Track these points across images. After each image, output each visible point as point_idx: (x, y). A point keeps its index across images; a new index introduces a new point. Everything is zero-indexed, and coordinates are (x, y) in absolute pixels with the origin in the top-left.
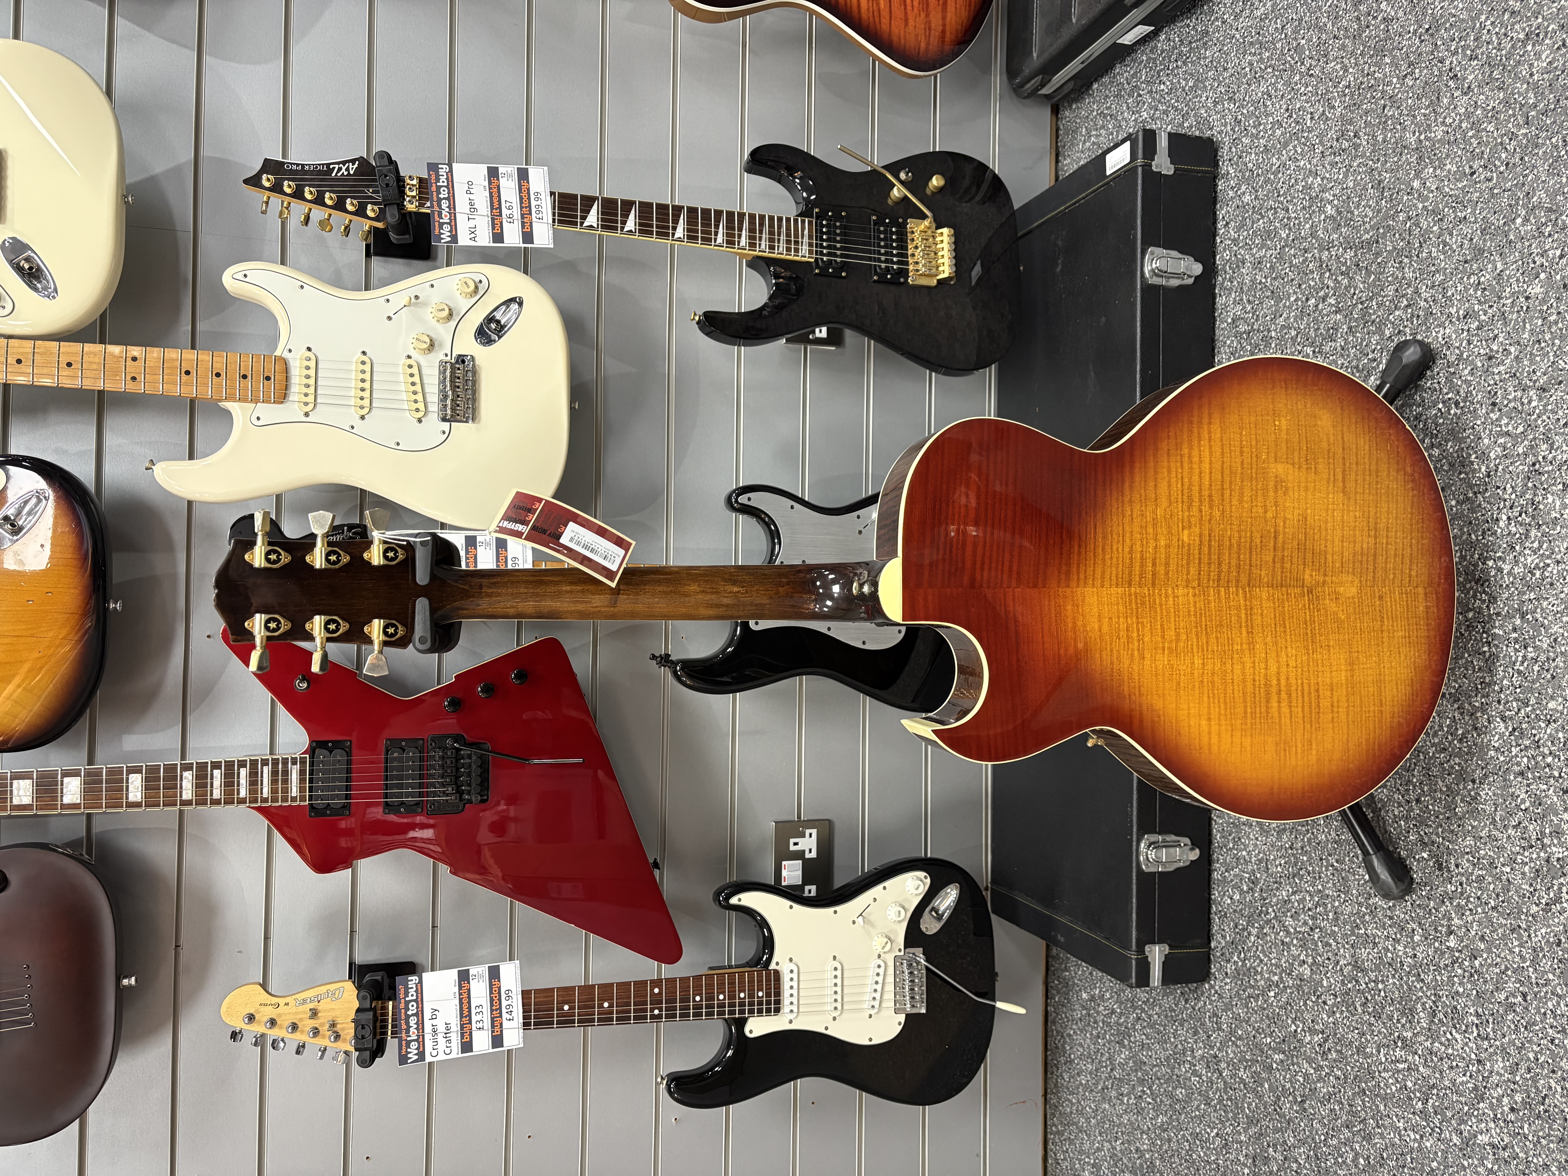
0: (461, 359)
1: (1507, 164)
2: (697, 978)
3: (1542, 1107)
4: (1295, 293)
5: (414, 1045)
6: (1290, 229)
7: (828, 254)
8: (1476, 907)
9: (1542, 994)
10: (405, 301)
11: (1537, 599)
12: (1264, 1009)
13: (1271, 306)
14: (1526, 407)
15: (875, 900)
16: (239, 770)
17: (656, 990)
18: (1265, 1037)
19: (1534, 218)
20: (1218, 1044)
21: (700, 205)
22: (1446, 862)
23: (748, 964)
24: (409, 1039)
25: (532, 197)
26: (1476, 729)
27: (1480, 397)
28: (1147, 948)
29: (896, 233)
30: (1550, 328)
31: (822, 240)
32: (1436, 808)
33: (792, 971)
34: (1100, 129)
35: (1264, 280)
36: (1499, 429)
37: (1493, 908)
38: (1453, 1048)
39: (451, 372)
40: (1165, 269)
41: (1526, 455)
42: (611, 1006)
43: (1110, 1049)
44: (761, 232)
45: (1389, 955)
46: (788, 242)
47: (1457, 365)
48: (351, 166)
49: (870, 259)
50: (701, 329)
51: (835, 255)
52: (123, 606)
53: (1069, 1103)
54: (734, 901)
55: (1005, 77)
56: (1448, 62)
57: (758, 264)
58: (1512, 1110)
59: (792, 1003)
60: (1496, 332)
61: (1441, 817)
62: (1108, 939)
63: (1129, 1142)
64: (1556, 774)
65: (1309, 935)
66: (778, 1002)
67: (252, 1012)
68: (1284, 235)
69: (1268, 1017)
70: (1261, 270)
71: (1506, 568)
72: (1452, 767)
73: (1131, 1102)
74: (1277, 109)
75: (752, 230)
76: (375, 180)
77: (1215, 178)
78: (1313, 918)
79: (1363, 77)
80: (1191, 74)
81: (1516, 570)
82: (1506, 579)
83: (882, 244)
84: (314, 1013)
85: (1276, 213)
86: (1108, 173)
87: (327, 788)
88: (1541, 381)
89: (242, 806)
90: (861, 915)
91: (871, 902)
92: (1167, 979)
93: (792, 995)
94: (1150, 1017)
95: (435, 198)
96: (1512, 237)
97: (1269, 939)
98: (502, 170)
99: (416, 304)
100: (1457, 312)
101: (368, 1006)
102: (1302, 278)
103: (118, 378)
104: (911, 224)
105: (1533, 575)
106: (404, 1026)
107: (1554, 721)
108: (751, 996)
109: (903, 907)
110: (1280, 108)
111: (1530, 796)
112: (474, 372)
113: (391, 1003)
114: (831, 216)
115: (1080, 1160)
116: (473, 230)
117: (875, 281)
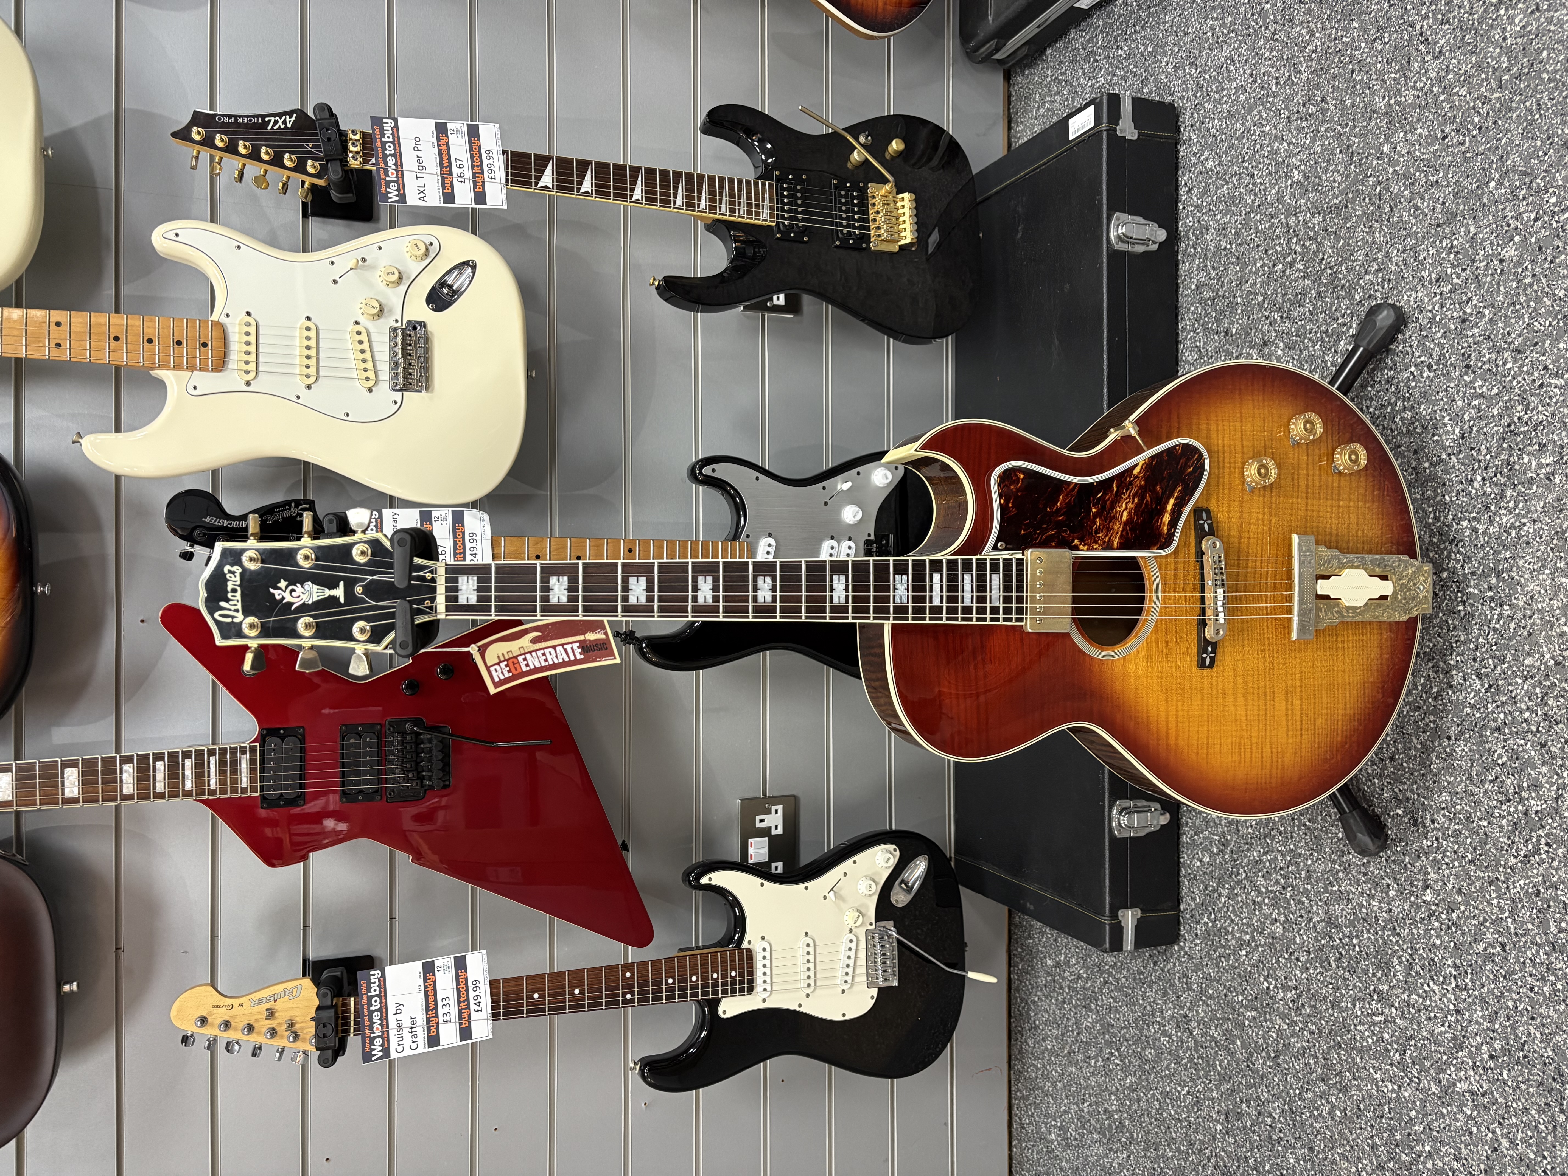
0: (414, 326)
1: (1480, 128)
2: (670, 960)
3: (1521, 1053)
4: (1261, 258)
5: (378, 1042)
6: (1255, 195)
7: (790, 218)
8: (1452, 862)
9: (1522, 944)
10: (352, 264)
11: (1513, 558)
12: (1236, 968)
13: (1237, 272)
14: (1501, 369)
15: (845, 874)
16: (183, 761)
17: (628, 975)
18: (1237, 995)
19: (1508, 181)
20: (1188, 1004)
21: (658, 166)
22: (1422, 817)
23: (719, 944)
24: (372, 1035)
25: (484, 155)
26: (1451, 686)
27: (1453, 359)
28: (1120, 913)
29: (857, 197)
30: (1525, 290)
31: (783, 203)
32: (1411, 766)
33: (764, 950)
34: (1055, 95)
35: (1228, 247)
36: (1473, 391)
37: (1470, 861)
38: (1431, 1000)
39: (402, 339)
40: (1131, 235)
41: (1500, 416)
42: (582, 992)
43: (1076, 1013)
44: (721, 195)
45: (1364, 910)
46: (749, 205)
47: (1430, 328)
48: (288, 119)
49: (832, 224)
50: (661, 295)
51: (797, 219)
52: (52, 590)
53: (1034, 1068)
54: (704, 880)
55: (958, 41)
56: (1418, 27)
57: (717, 227)
58: (1491, 1057)
59: (765, 982)
60: (1470, 295)
61: (1416, 774)
62: (1080, 905)
63: (1096, 1103)
64: (1534, 729)
65: (1281, 894)
66: (751, 981)
67: (204, 1014)
68: (1249, 201)
69: (1239, 975)
70: (1225, 236)
71: (1481, 528)
72: (1427, 725)
73: (1098, 1064)
74: (1241, 75)
75: (712, 193)
76: (316, 135)
77: (1177, 143)
78: (1285, 877)
79: (1331, 42)
80: (1151, 40)
81: (1491, 530)
82: (1481, 539)
83: (844, 208)
84: (271, 1013)
85: (1241, 179)
86: (1071, 138)
87: (279, 778)
88: (1516, 343)
89: (189, 799)
90: (832, 890)
91: (842, 876)
92: (1140, 943)
93: (765, 974)
94: (1117, 980)
95: (380, 155)
96: (1485, 201)
97: (1240, 899)
98: (451, 126)
99: (364, 266)
100: (1430, 275)
101: (329, 1003)
102: (1268, 244)
103: (41, 345)
104: (872, 188)
105: (1509, 534)
106: (367, 1023)
107: (1531, 677)
108: (724, 976)
109: (874, 881)
110: (1244, 73)
111: (1507, 751)
112: (427, 338)
113: (352, 999)
114: (791, 179)
115: (1046, 1124)
116: (422, 189)
117: (837, 247)
